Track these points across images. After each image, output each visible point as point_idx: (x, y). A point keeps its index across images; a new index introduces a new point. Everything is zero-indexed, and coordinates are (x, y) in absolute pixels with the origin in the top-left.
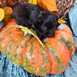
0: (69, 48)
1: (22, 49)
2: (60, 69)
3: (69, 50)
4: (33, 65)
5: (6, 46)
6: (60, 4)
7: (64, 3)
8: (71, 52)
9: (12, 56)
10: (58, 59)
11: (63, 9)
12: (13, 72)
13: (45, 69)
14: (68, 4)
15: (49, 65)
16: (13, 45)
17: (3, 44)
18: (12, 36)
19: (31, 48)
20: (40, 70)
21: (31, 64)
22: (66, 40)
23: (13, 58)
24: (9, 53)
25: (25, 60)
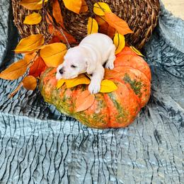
0: (136, 90)
1: (71, 92)
2: (121, 118)
3: (136, 93)
5: (52, 89)
6: (134, 20)
7: (140, 16)
8: (140, 97)
9: (59, 102)
10: (117, 104)
13: (101, 116)
14: (147, 18)
15: (105, 111)
17: (48, 88)
20: (94, 117)
22: (132, 80)
23: (61, 103)
24: (56, 98)
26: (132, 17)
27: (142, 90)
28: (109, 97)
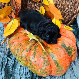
0: (69, 53)
1: (27, 53)
2: (59, 72)
3: (69, 55)
4: (35, 67)
6: (67, 10)
7: (71, 9)
8: (71, 57)
9: (19, 58)
10: (57, 63)
11: (70, 14)
12: (20, 71)
14: (75, 10)
15: (49, 68)
16: (20, 49)
17: (13, 47)
18: (20, 41)
19: (34, 52)
20: (41, 71)
21: (33, 66)
22: (67, 46)
23: (20, 59)
24: (17, 55)
25: (29, 62)
26: (67, 8)
27: (73, 53)
28: (51, 58)
